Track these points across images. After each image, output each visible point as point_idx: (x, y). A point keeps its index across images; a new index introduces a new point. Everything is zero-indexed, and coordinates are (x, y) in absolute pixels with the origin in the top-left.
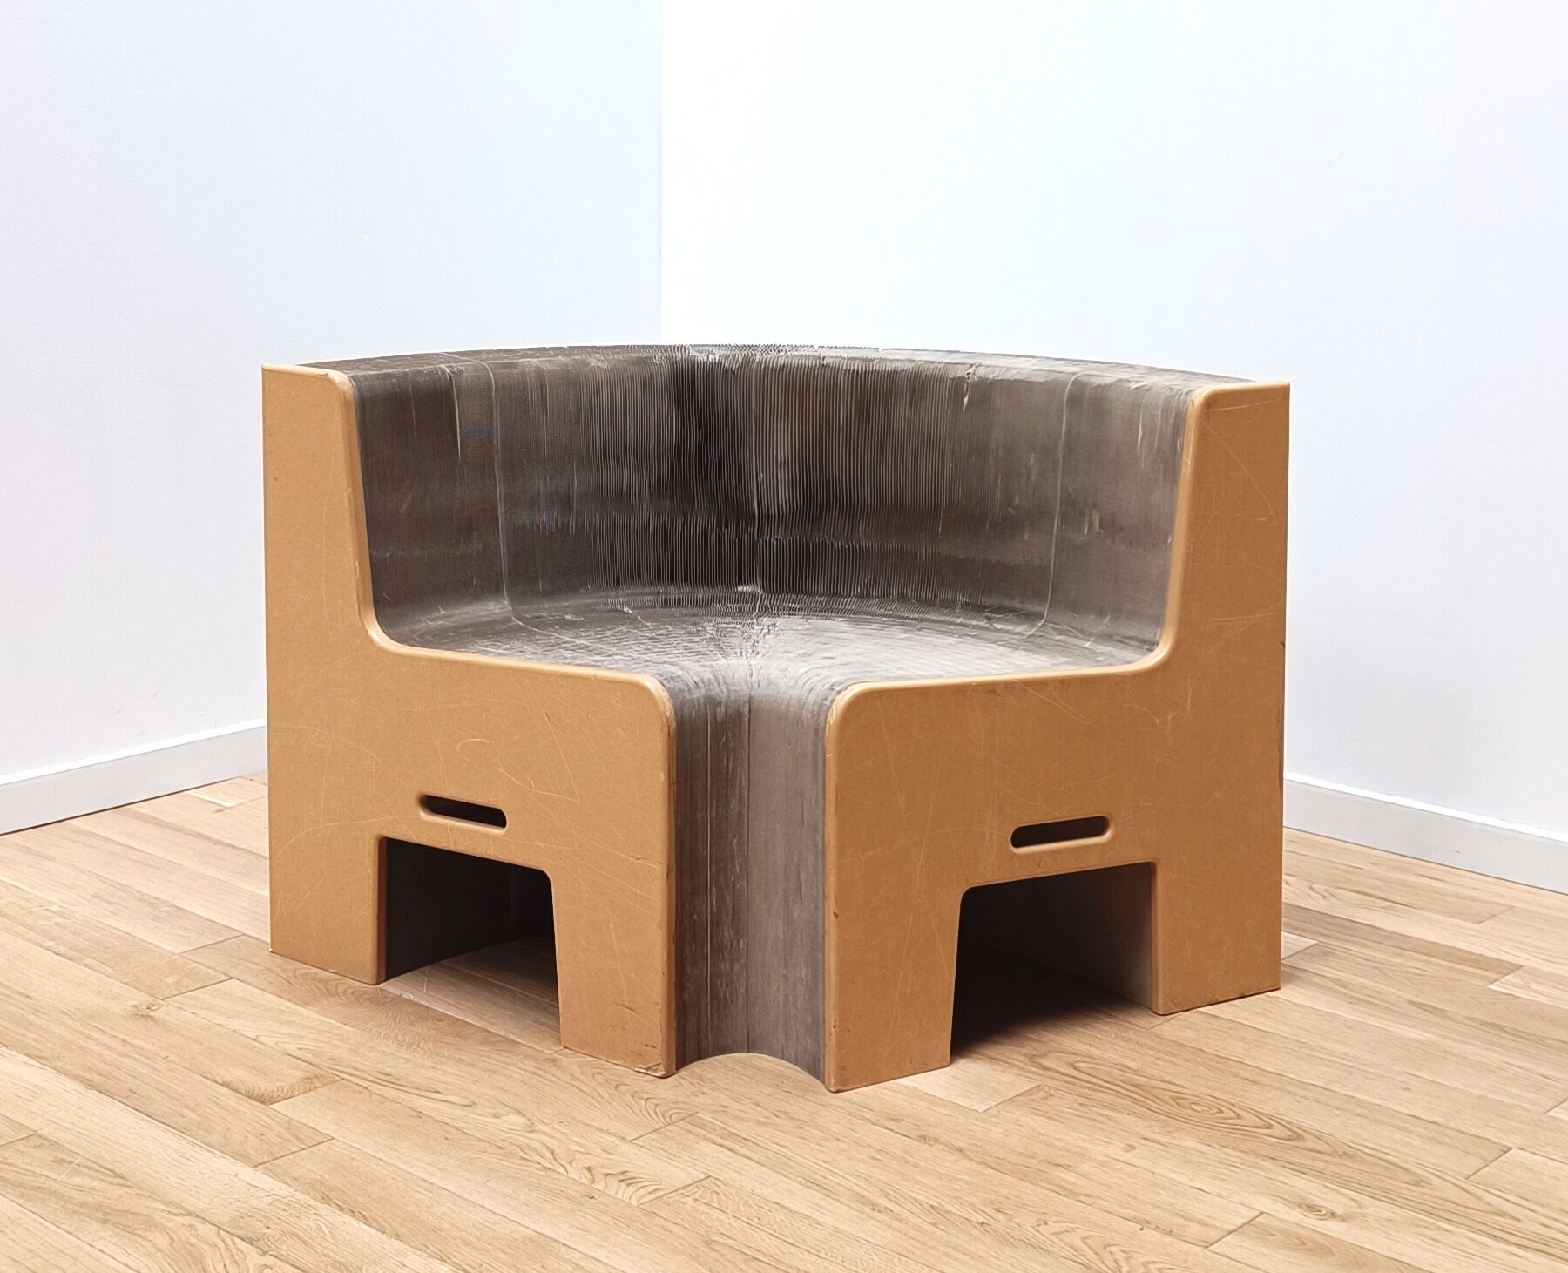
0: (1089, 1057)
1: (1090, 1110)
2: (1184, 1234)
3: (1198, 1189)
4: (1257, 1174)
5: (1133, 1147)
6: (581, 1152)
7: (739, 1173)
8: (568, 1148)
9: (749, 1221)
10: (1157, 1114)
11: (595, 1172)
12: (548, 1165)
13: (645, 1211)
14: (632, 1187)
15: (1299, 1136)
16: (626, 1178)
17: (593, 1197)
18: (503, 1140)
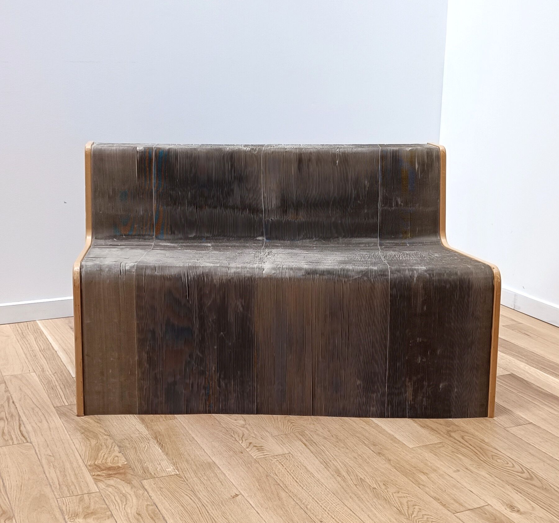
0: (472, 435)
1: (454, 454)
2: (449, 506)
3: (471, 491)
4: (501, 490)
5: (458, 471)
6: (253, 437)
7: (301, 454)
8: (250, 435)
9: (289, 471)
10: (480, 461)
11: (251, 445)
12: (238, 440)
13: (256, 461)
14: (259, 452)
15: (532, 479)
16: (260, 449)
17: (243, 453)
18: (231, 429)
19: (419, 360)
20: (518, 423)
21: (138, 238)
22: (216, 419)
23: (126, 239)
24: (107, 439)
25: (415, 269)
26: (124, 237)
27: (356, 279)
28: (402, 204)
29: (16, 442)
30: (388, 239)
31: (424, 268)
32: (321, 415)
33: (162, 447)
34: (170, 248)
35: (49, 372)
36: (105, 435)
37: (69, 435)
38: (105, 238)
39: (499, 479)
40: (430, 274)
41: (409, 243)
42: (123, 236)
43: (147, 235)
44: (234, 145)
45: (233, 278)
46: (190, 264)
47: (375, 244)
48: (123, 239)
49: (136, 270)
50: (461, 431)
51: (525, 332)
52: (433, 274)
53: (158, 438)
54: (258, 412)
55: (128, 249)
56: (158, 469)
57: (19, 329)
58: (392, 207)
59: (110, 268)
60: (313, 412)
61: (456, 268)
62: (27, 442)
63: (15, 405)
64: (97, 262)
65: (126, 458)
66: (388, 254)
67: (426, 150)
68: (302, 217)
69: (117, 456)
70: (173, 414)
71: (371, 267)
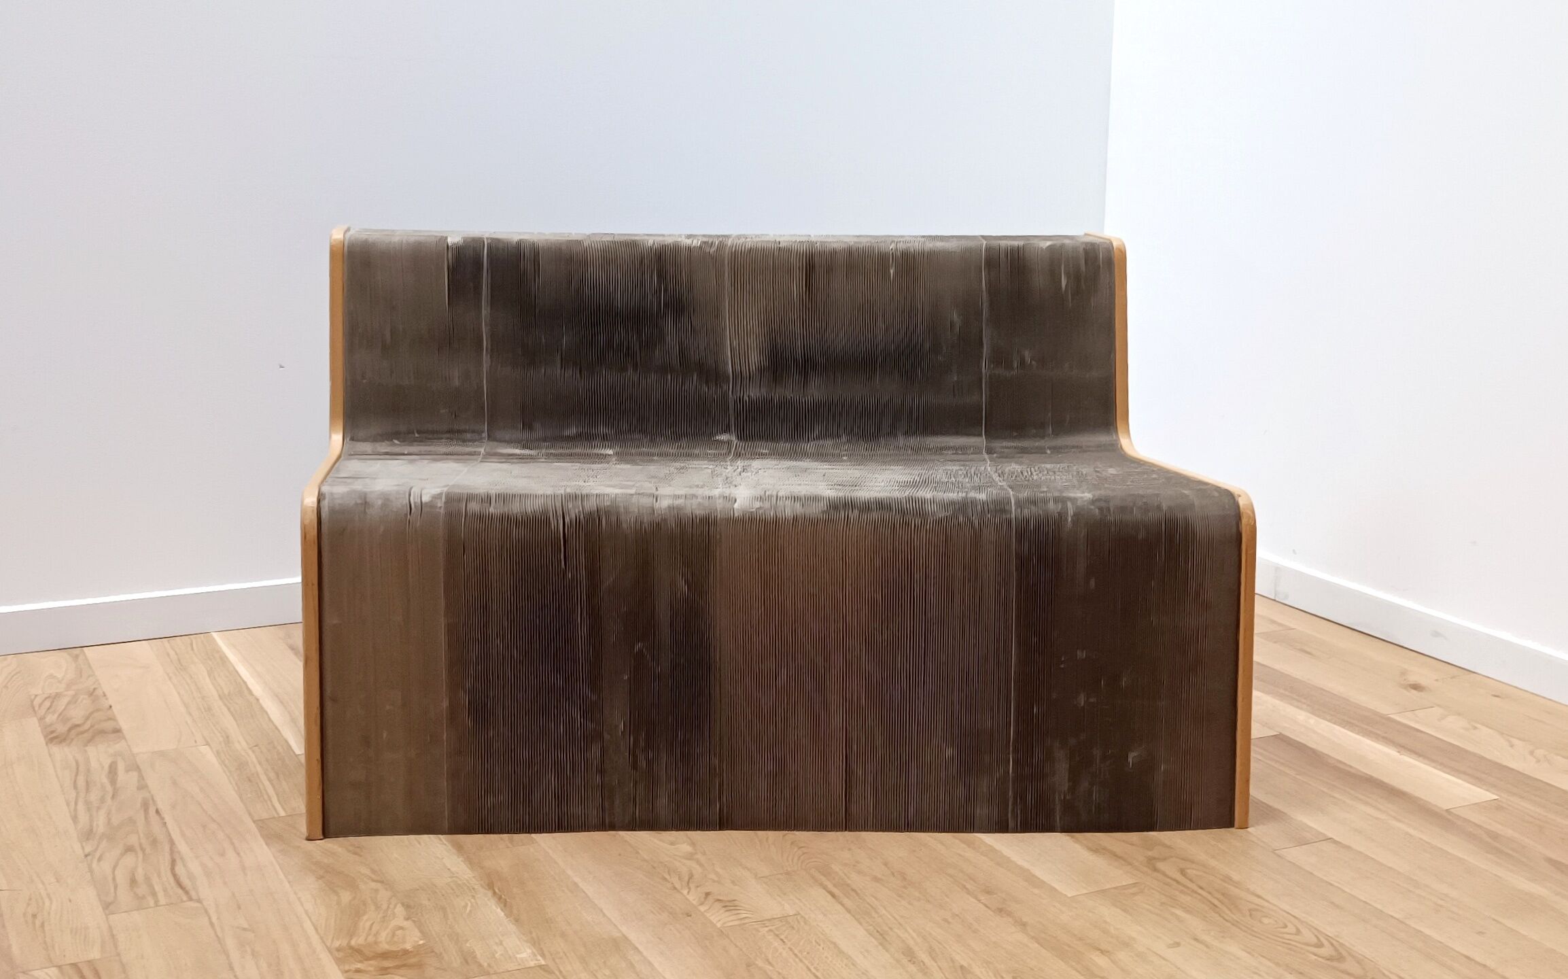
0: (1204, 865)
1: (1167, 908)
5: (1178, 944)
6: (714, 881)
7: (825, 915)
8: (706, 876)
9: (799, 955)
10: (1225, 922)
11: (710, 897)
12: (678, 886)
13: (721, 933)
14: (728, 913)
15: (1341, 958)
16: (730, 905)
17: (690, 916)
18: (661, 863)
19: (1082, 700)
20: (1302, 840)
21: (448, 438)
22: (626, 841)
23: (421, 441)
24: (377, 891)
25: (1070, 499)
26: (417, 435)
27: (940, 521)
28: (1033, 362)
29: (162, 901)
30: (1005, 438)
31: (1088, 496)
32: (865, 828)
33: (505, 906)
34: (521, 459)
35: (241, 744)
36: (374, 881)
37: (289, 882)
38: (374, 439)
39: (1269, 960)
40: (1101, 509)
41: (1050, 448)
42: (413, 433)
43: (469, 432)
44: (663, 235)
45: (665, 520)
46: (568, 490)
47: (977, 451)
48: (414, 441)
49: (445, 503)
50: (1177, 857)
51: (1303, 648)
52: (1109, 509)
53: (494, 884)
54: (724, 823)
55: (426, 461)
56: (497, 956)
57: (172, 653)
58: (1012, 369)
59: (386, 499)
60: (848, 823)
61: (1157, 495)
62: (191, 899)
63: (163, 819)
64: (358, 486)
65: (421, 932)
66: (1007, 470)
67: (1084, 246)
68: (816, 391)
69: (401, 928)
70: (529, 833)
71: (972, 494)
